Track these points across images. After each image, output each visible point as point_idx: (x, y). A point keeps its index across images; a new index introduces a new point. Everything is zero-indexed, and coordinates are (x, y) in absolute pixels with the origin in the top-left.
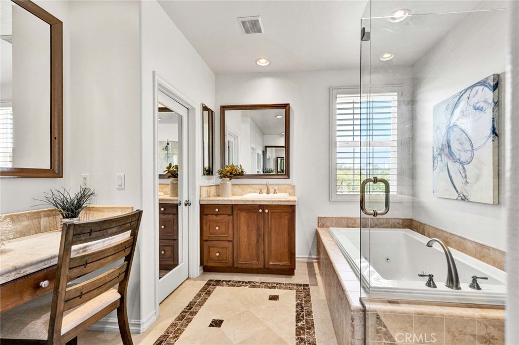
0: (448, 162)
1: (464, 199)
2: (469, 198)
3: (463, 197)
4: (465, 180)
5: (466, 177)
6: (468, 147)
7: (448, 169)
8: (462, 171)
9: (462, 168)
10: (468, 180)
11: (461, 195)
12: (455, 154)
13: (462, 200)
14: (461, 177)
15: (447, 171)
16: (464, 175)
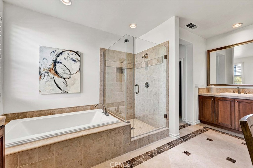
0: (54, 77)
1: (66, 92)
2: (68, 92)
3: (65, 92)
4: (66, 85)
5: (67, 84)
6: (68, 72)
7: (54, 80)
8: (64, 82)
9: (64, 80)
10: (68, 85)
11: (64, 91)
12: (60, 74)
13: (64, 93)
14: (64, 84)
15: (54, 81)
16: (65, 83)
